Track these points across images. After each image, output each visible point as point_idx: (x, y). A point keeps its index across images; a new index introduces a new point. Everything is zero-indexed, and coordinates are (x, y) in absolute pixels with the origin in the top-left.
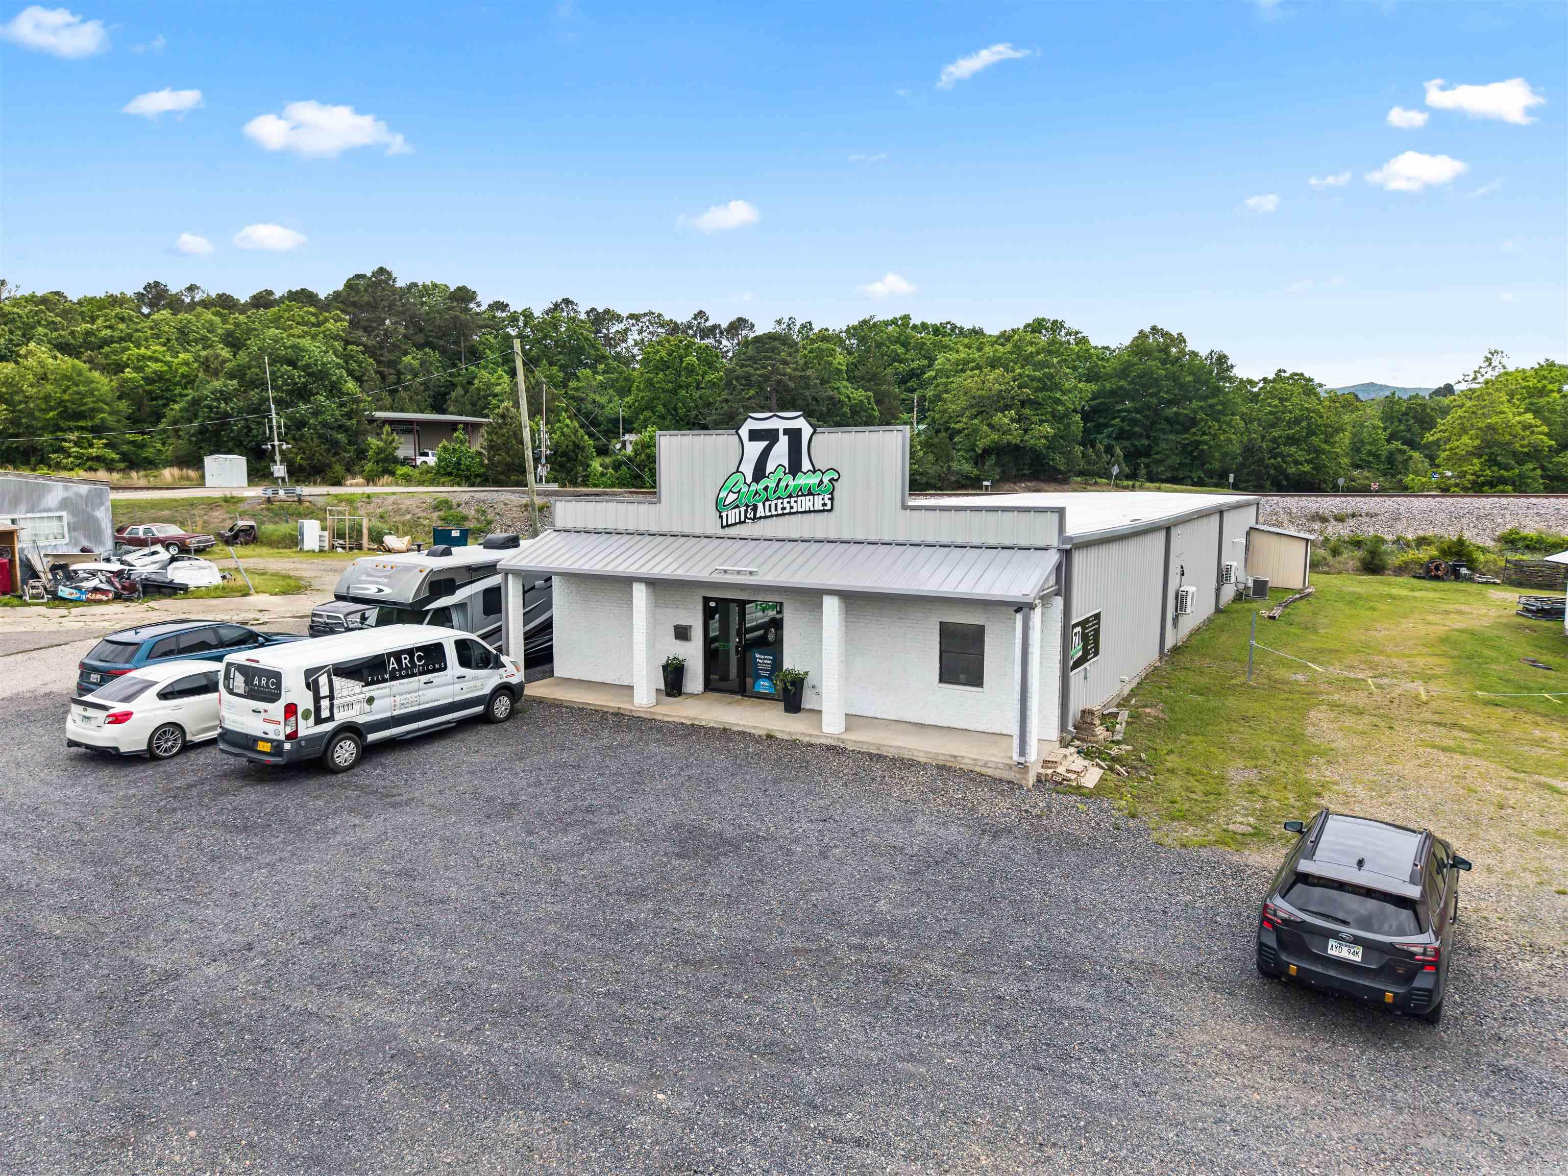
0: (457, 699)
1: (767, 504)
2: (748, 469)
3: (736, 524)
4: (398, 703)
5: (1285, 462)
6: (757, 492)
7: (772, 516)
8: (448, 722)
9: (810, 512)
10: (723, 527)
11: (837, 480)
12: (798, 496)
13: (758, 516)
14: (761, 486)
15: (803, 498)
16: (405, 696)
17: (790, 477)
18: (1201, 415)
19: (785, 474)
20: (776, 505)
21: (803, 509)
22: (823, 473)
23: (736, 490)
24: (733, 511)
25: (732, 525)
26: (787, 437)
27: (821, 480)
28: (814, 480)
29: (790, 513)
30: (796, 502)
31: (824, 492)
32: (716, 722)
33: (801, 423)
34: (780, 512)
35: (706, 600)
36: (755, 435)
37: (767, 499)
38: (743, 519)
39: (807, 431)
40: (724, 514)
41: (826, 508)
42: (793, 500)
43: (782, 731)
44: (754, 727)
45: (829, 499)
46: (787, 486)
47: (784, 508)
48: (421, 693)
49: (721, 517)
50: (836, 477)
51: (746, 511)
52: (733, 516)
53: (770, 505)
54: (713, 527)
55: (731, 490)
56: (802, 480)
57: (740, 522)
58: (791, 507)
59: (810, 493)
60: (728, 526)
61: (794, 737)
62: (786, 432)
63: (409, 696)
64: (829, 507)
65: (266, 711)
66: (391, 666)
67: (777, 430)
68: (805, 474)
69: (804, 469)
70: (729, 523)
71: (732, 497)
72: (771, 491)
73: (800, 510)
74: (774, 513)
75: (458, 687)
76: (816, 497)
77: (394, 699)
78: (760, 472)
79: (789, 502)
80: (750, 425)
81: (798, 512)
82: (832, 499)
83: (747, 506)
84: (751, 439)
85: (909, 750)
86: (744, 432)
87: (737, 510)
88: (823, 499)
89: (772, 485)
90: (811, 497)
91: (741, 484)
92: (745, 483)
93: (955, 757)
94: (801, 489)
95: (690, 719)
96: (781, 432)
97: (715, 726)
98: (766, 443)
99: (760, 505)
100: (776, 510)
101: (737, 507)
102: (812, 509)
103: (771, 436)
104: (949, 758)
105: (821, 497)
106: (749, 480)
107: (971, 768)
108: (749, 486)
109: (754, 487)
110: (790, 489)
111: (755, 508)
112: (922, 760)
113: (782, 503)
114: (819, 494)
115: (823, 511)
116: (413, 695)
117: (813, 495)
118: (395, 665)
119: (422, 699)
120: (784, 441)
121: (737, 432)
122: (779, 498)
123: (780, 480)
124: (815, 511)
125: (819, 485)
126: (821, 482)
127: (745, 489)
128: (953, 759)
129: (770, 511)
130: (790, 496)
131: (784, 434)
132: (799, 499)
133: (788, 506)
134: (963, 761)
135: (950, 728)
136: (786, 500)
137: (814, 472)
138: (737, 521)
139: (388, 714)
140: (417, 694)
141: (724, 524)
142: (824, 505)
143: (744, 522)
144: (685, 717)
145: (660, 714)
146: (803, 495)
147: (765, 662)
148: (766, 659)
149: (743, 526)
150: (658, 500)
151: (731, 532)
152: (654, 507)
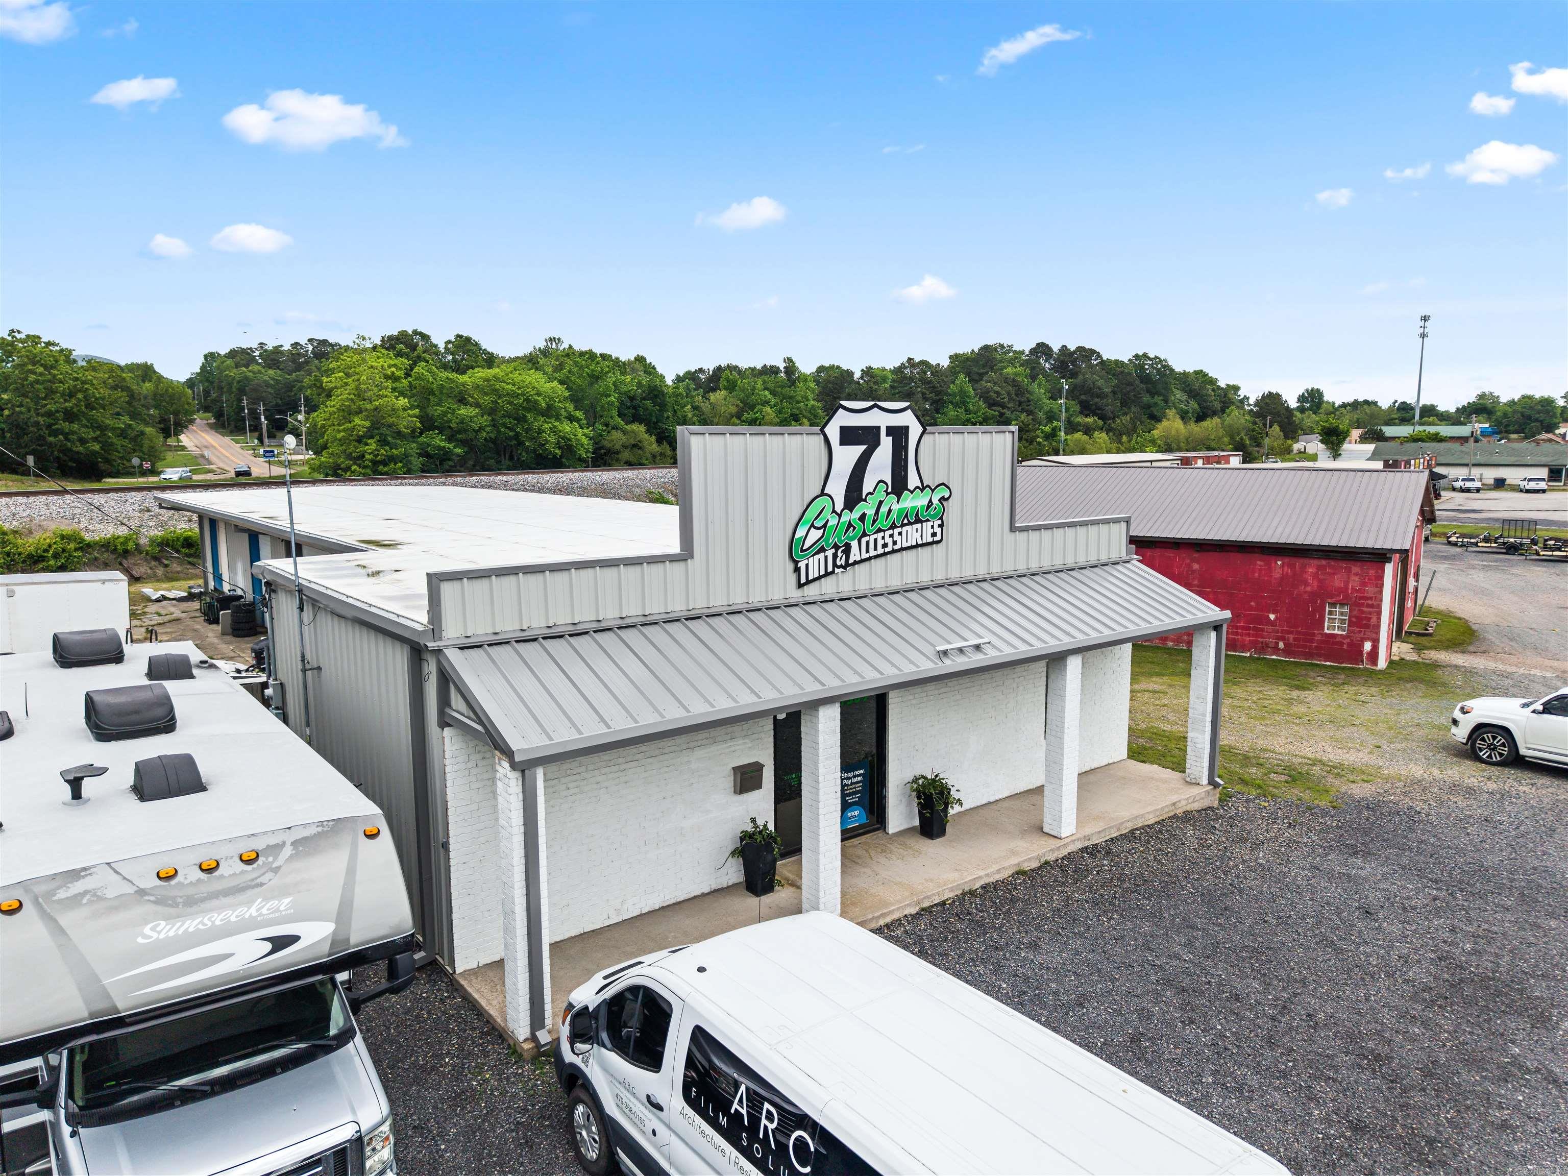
1: (864, 540)
2: (838, 488)
3: (819, 577)
6: (850, 525)
7: (870, 559)
9: (917, 546)
10: (800, 586)
12: (903, 525)
13: (851, 561)
14: (856, 514)
15: (909, 528)
17: (893, 497)
19: (888, 494)
20: (876, 540)
21: (909, 544)
22: (933, 491)
23: (818, 524)
24: (817, 557)
25: (815, 580)
26: (890, 438)
27: (930, 501)
29: (893, 552)
30: (900, 534)
31: (934, 517)
33: (908, 419)
34: (880, 551)
36: (849, 436)
37: (864, 534)
38: (830, 569)
39: (915, 430)
40: (802, 565)
42: (897, 531)
46: (890, 511)
47: (885, 545)
49: (797, 570)
51: (835, 556)
52: (815, 565)
53: (868, 543)
54: (782, 588)
55: (812, 525)
57: (827, 574)
58: (895, 543)
59: (918, 521)
60: (808, 582)
61: (1039, 860)
62: (891, 431)
64: (938, 538)
67: (878, 428)
68: (912, 492)
69: (911, 486)
70: (810, 578)
71: (815, 535)
73: (905, 545)
74: (872, 553)
76: (924, 524)
78: (854, 495)
79: (891, 536)
80: (842, 419)
81: (902, 549)
82: (941, 526)
83: (836, 547)
84: (843, 442)
86: (833, 431)
87: (822, 556)
88: (932, 527)
89: (870, 512)
90: (919, 526)
91: (827, 514)
92: (834, 511)
94: (906, 516)
98: (863, 447)
99: (854, 544)
100: (875, 549)
101: (822, 550)
102: (920, 542)
105: (930, 524)
106: (839, 506)
107: (1185, 809)
108: (840, 516)
109: (846, 517)
110: (894, 515)
111: (847, 549)
113: (883, 538)
114: (928, 520)
117: (921, 522)
120: (886, 442)
121: (822, 430)
122: (879, 530)
123: (881, 503)
124: (923, 545)
125: (928, 507)
127: (833, 521)
129: (867, 551)
130: (893, 527)
131: (887, 435)
132: (905, 528)
133: (889, 540)
134: (1180, 805)
136: (888, 533)
138: (822, 572)
141: (803, 580)
142: (934, 534)
143: (833, 572)
146: (910, 523)
147: (854, 780)
148: (854, 777)
149: (829, 579)
150: (687, 553)
151: (811, 591)
152: (678, 567)
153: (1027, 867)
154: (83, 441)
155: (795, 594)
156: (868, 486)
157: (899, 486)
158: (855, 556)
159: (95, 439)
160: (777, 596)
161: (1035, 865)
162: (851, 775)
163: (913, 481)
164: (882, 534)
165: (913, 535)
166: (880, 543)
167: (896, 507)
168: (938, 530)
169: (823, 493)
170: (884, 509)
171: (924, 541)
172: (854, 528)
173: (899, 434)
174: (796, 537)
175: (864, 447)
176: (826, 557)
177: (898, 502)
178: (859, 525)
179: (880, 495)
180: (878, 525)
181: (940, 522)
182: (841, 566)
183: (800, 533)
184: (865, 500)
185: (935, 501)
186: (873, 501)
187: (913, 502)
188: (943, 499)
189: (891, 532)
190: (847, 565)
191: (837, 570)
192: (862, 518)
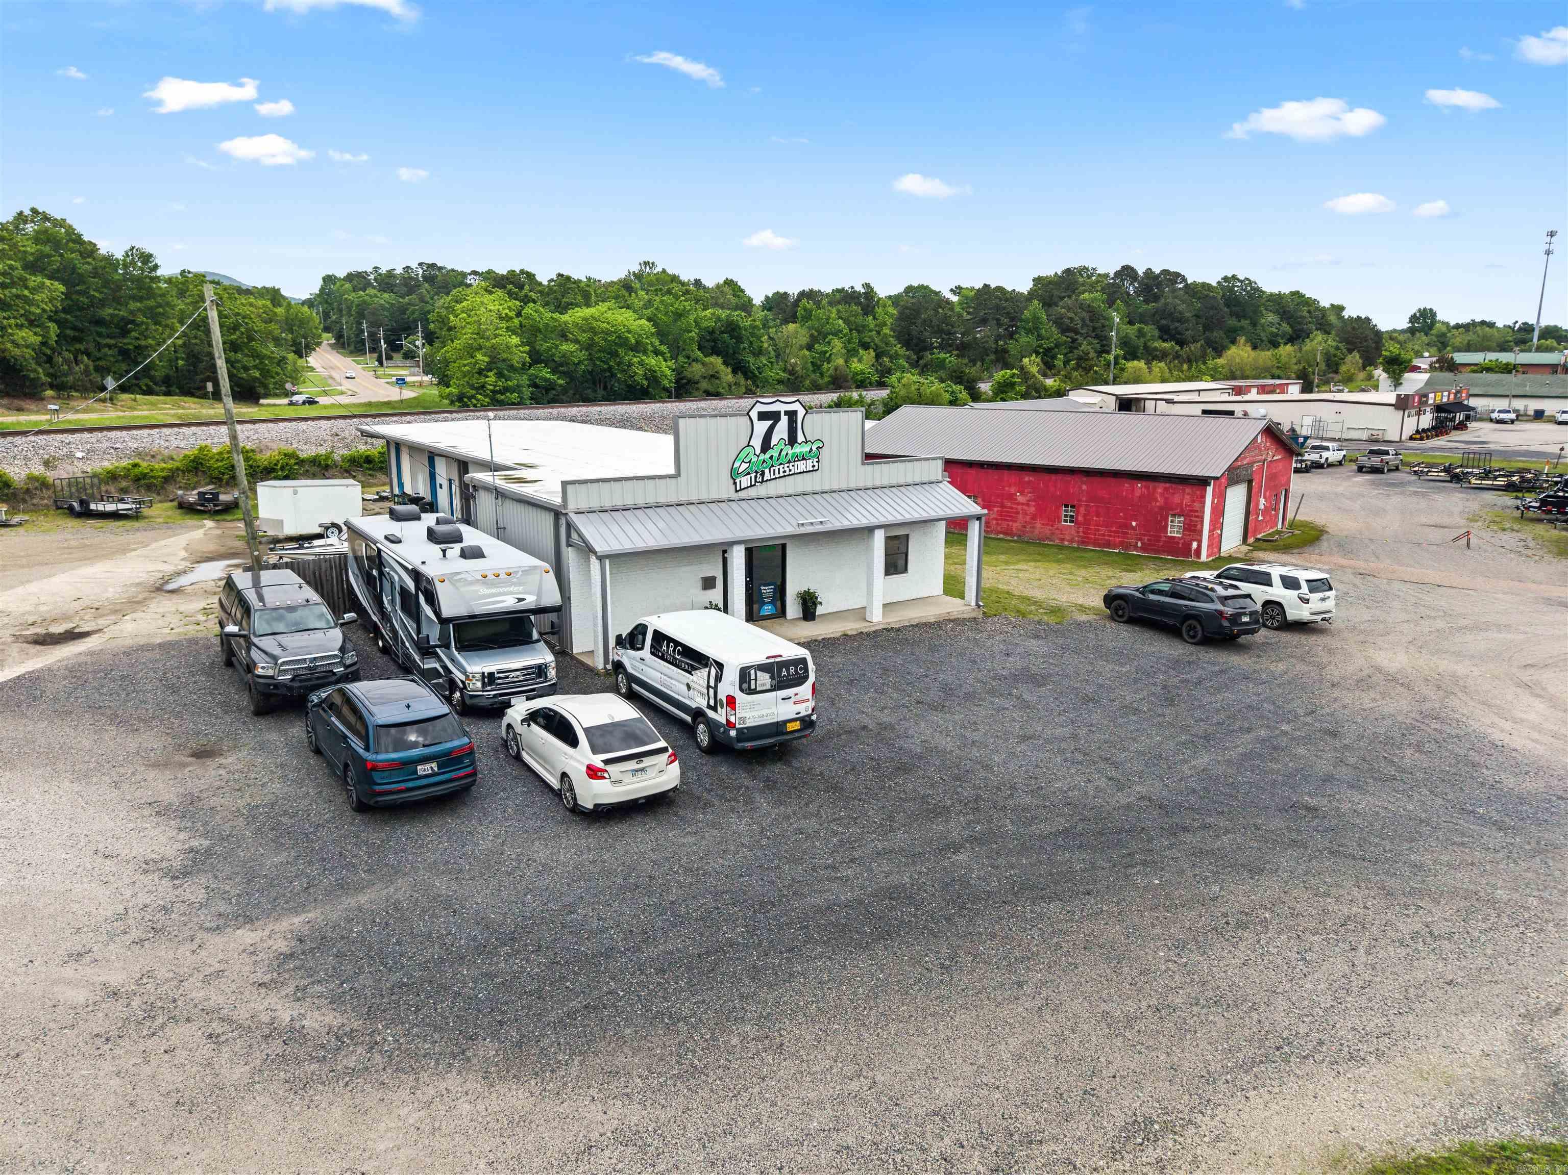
2: (757, 443)
6: (764, 461)
9: (804, 472)
10: (737, 491)
14: (768, 455)
28: (806, 448)
29: (789, 475)
31: (813, 457)
34: (782, 474)
36: (763, 416)
37: (772, 466)
40: (738, 481)
42: (791, 464)
47: (785, 472)
49: (735, 483)
51: (756, 477)
52: (745, 481)
54: (727, 491)
56: (798, 449)
57: (751, 486)
59: (804, 459)
60: (741, 489)
62: (786, 413)
64: (816, 468)
65: (796, 695)
67: (780, 412)
69: (799, 441)
71: (744, 466)
72: (775, 459)
74: (777, 475)
78: (766, 445)
83: (757, 472)
87: (748, 477)
89: (776, 455)
96: (782, 414)
99: (767, 471)
101: (749, 473)
106: (758, 452)
109: (762, 457)
110: (789, 456)
111: (763, 474)
122: (781, 464)
127: (755, 459)
130: (789, 462)
133: (787, 470)
142: (813, 466)
147: (769, 591)
148: (769, 589)
149: (752, 489)
150: (677, 475)
151: (742, 494)
152: (673, 480)
153: (850, 633)
154: (246, 369)
155: (734, 496)
156: (774, 441)
157: (792, 440)
158: (767, 477)
159: (255, 367)
160: (724, 496)
161: (855, 633)
162: (766, 588)
163: (800, 438)
165: (801, 466)
166: (782, 470)
167: (790, 452)
168: (816, 464)
169: (748, 445)
170: (784, 453)
173: (792, 415)
180: (780, 461)
183: (737, 465)
185: (814, 448)
186: (778, 449)
188: (818, 448)
190: (763, 481)
192: (771, 457)
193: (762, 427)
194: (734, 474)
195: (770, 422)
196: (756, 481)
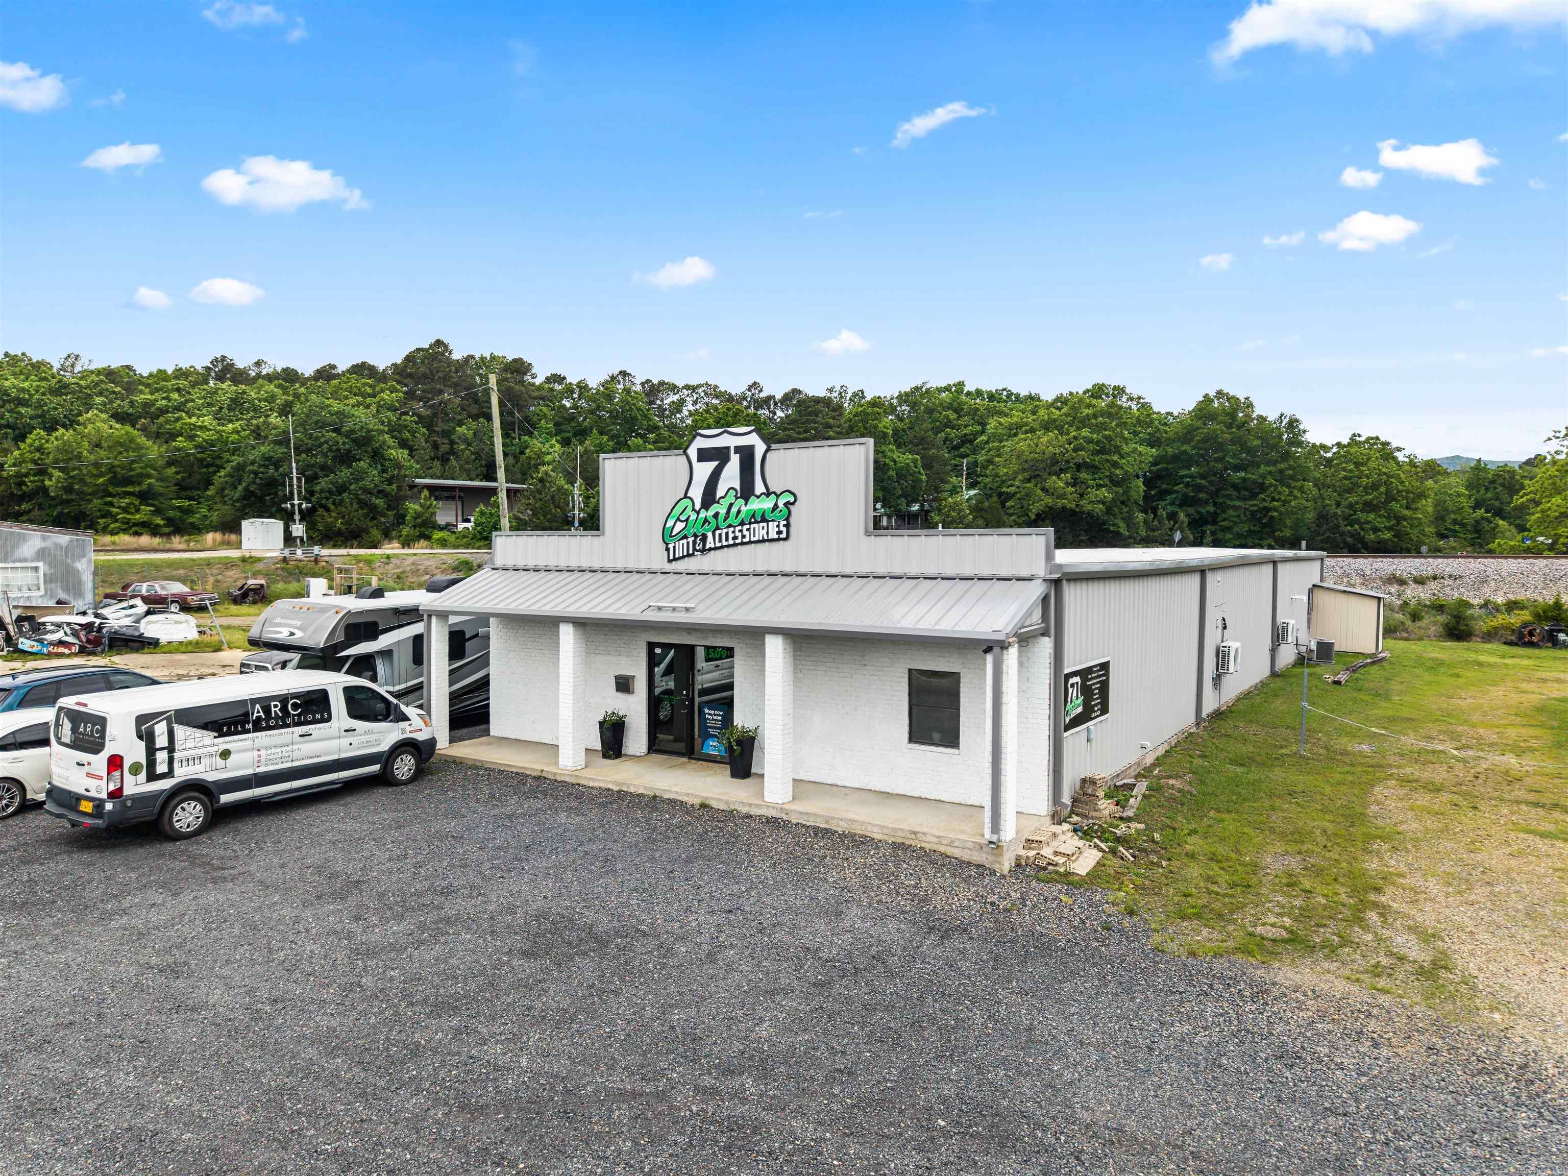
0: (343, 755)
1: (718, 532)
2: (697, 493)
3: (683, 557)
4: (263, 759)
5: (1363, 530)
6: (706, 520)
7: (722, 547)
8: (332, 783)
10: (670, 561)
11: (793, 504)
12: (750, 523)
13: (707, 547)
14: (711, 512)
15: (756, 525)
16: (273, 751)
17: (741, 501)
18: (1270, 480)
19: (737, 498)
20: (727, 534)
21: (756, 539)
22: (778, 496)
23: (683, 518)
24: (681, 542)
25: (680, 558)
26: (738, 456)
28: (767, 504)
29: (742, 544)
30: (748, 530)
32: (646, 788)
33: (754, 440)
34: (731, 542)
35: (651, 646)
36: (704, 455)
37: (717, 528)
38: (691, 552)
39: (760, 448)
40: (671, 546)
41: (781, 536)
42: (746, 527)
43: (718, 800)
44: (688, 795)
45: (784, 526)
46: (739, 512)
47: (735, 538)
48: (295, 747)
49: (667, 549)
50: (792, 500)
51: (694, 542)
52: (680, 548)
53: (720, 535)
54: (659, 561)
55: (678, 519)
57: (689, 555)
58: (744, 537)
59: (764, 520)
60: (675, 559)
61: (732, 807)
62: (738, 449)
63: (279, 750)
64: (784, 536)
65: (89, 764)
66: (255, 715)
67: (728, 448)
68: (758, 497)
69: (758, 492)
70: (677, 556)
71: (680, 526)
73: (753, 539)
74: (725, 543)
75: (345, 741)
76: (770, 523)
77: (256, 753)
82: (787, 526)
83: (695, 536)
85: (862, 823)
86: (692, 452)
87: (685, 541)
88: (778, 526)
89: (723, 512)
90: (765, 524)
91: (689, 511)
92: (694, 510)
93: (915, 833)
95: (618, 784)
97: (645, 792)
99: (710, 535)
100: (727, 540)
101: (685, 537)
102: (766, 538)
103: (720, 456)
104: (908, 835)
105: (776, 523)
106: (698, 507)
107: (935, 847)
108: (698, 513)
109: (703, 514)
112: (877, 836)
114: (773, 521)
115: (779, 539)
116: (284, 749)
117: (767, 521)
118: (262, 714)
119: (296, 754)
122: (730, 526)
123: (731, 505)
126: (776, 506)
127: (693, 517)
128: (913, 836)
130: (742, 524)
134: (925, 839)
135: (920, 798)
137: (768, 494)
138: (685, 554)
139: (250, 771)
140: (290, 748)
141: (671, 558)
142: (779, 532)
143: (693, 555)
144: (612, 782)
145: (586, 778)
146: (756, 522)
147: (715, 718)
148: (716, 715)
149: (692, 559)
150: (601, 533)
151: (678, 566)
152: (597, 540)
155: (669, 567)
156: (720, 491)
158: (710, 544)
160: (655, 567)
161: (722, 807)
162: (712, 712)
163: (759, 488)
164: (732, 529)
166: (731, 535)
167: (744, 508)
168: (784, 529)
169: (686, 496)
170: (734, 510)
171: (770, 537)
172: (709, 523)
174: (667, 526)
175: (717, 463)
176: (688, 543)
177: (746, 504)
178: (713, 521)
179: (731, 498)
180: (728, 522)
181: (785, 522)
182: (699, 551)
183: (670, 524)
184: (718, 502)
186: (725, 503)
187: (759, 505)
188: (787, 504)
189: (740, 528)
191: (696, 553)
192: (716, 516)
193: (703, 470)
194: (667, 535)
195: (715, 464)
196: (694, 549)
